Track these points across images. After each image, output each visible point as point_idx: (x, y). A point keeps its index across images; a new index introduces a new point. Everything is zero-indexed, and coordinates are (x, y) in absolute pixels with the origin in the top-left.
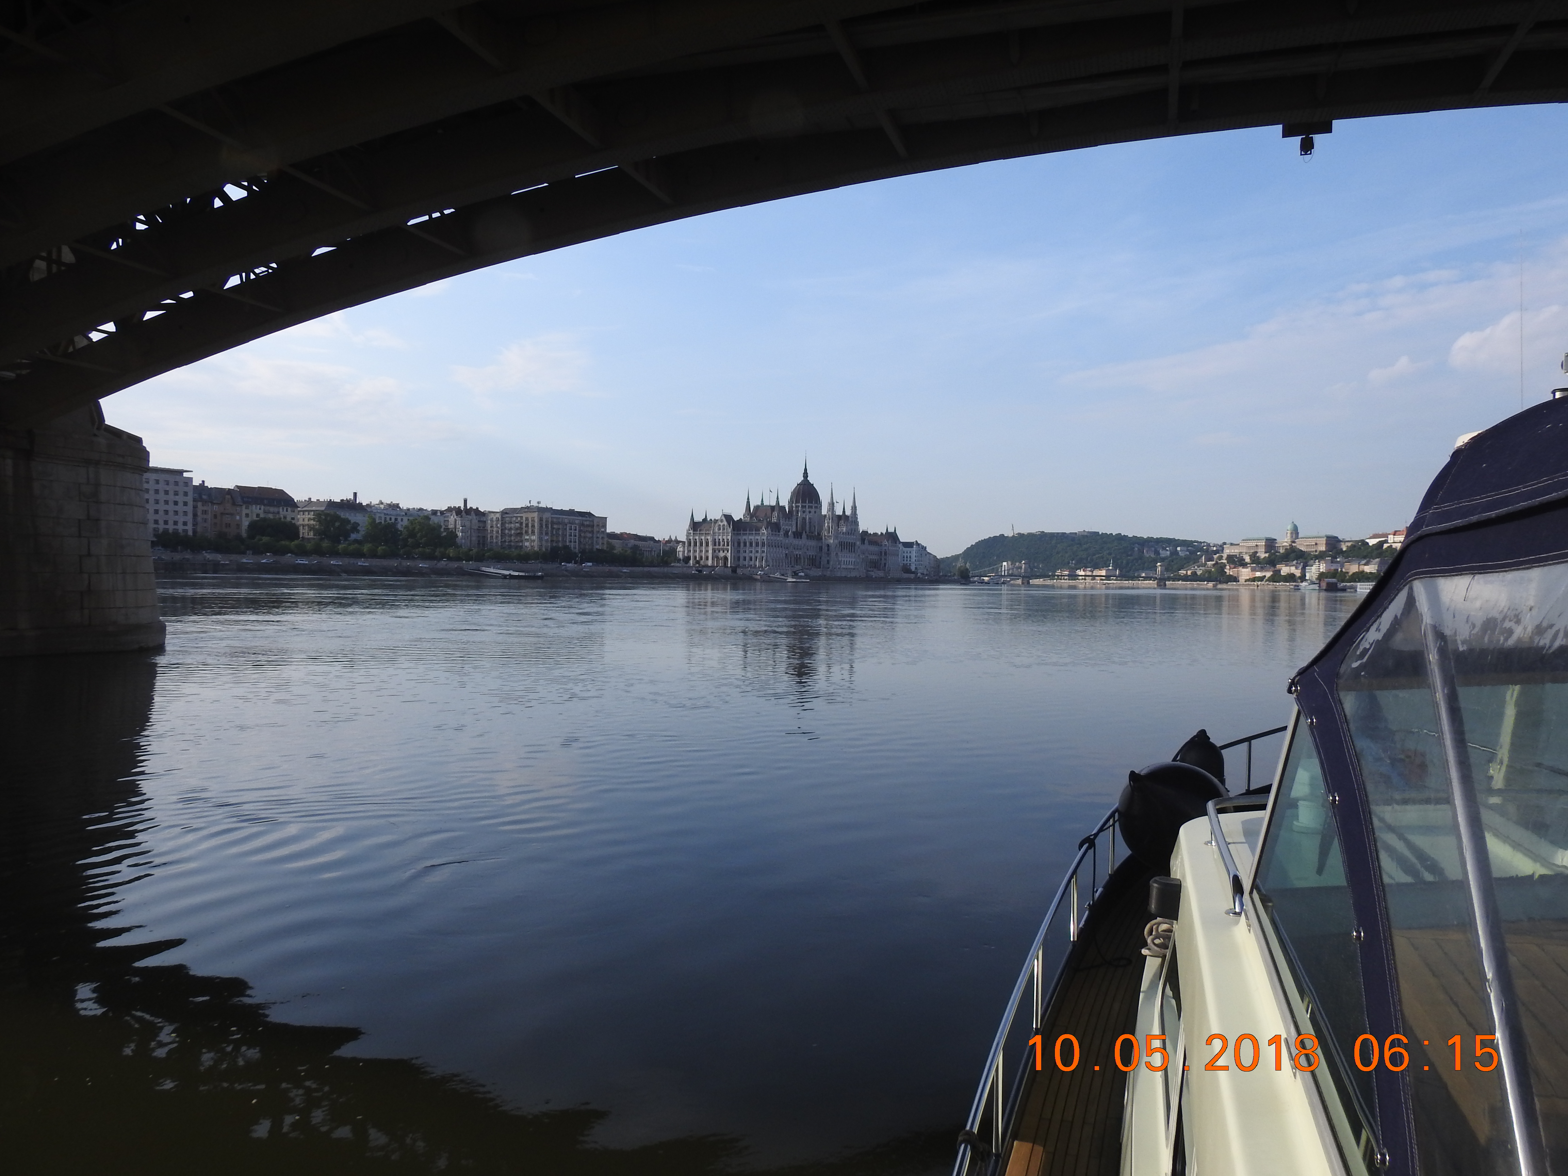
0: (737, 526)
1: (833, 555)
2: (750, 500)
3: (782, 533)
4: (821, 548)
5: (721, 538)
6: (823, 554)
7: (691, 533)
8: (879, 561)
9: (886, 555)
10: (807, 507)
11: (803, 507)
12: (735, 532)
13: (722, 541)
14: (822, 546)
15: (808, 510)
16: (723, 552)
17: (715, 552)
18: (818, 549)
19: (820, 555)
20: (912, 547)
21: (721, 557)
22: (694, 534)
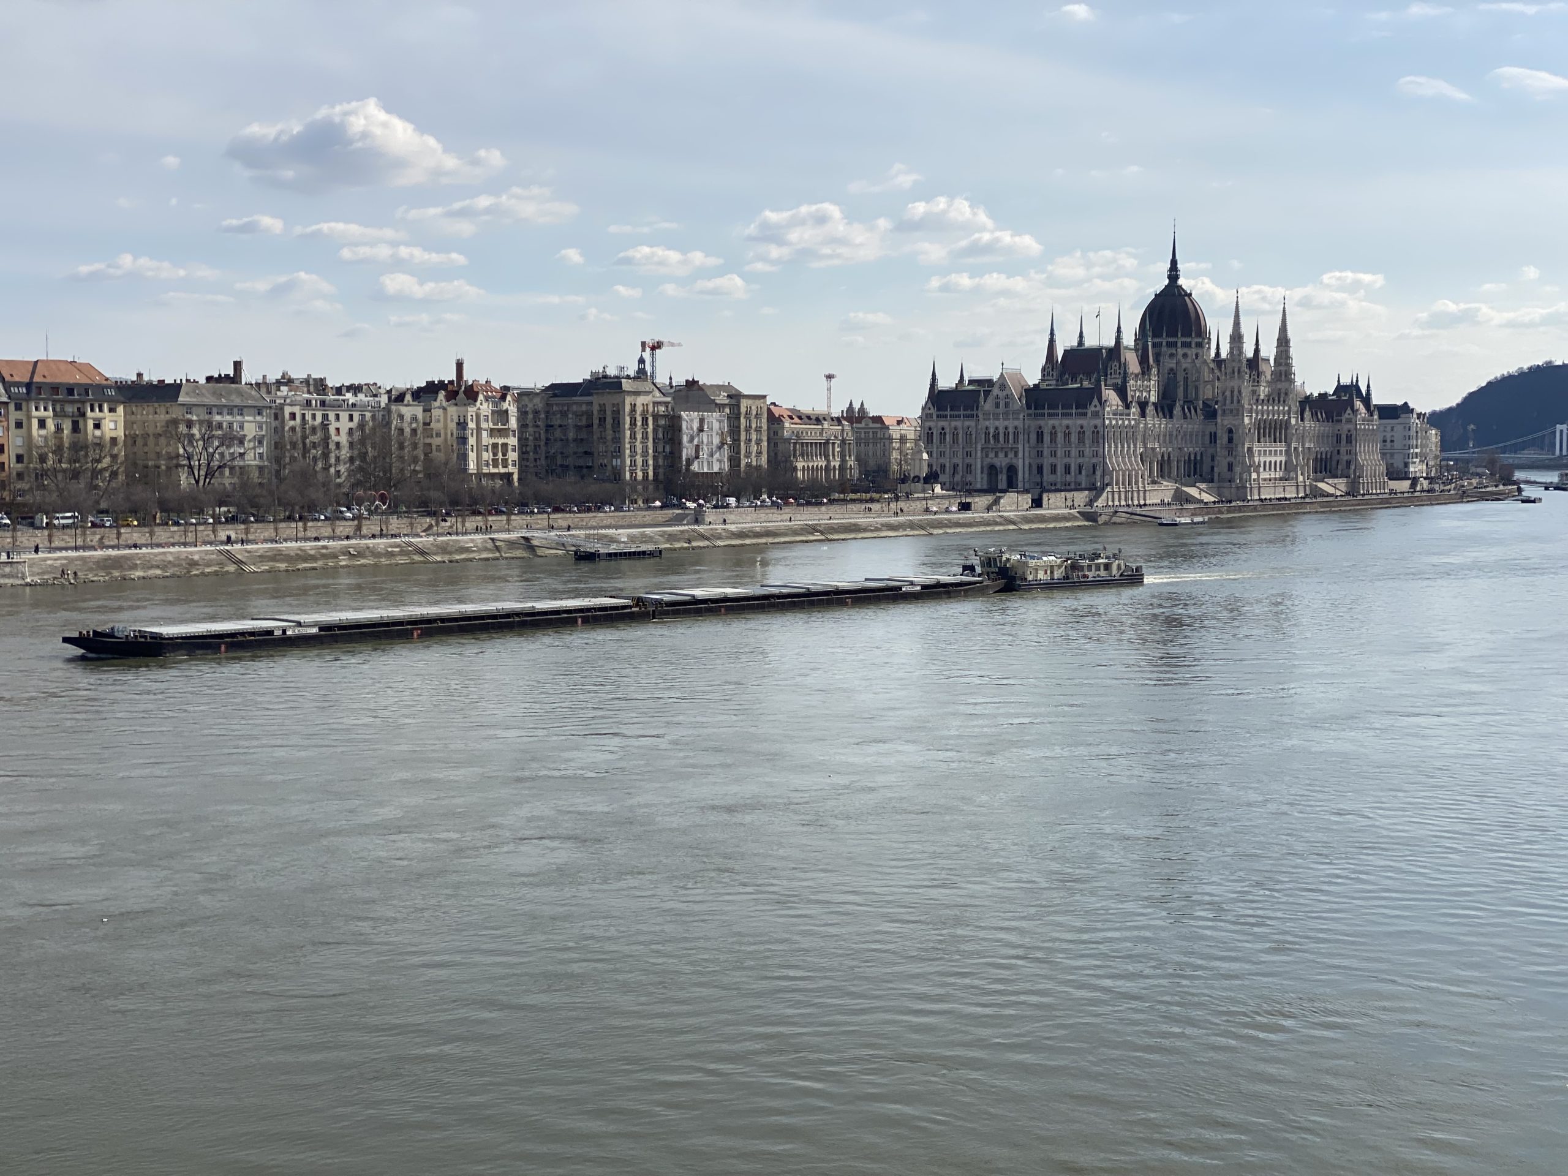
1: (1242, 450)
2: (1057, 337)
4: (1213, 437)
5: (1001, 424)
6: (1218, 450)
7: (931, 415)
8: (1335, 458)
9: (1351, 442)
10: (1179, 345)
11: (1169, 345)
12: (1030, 411)
13: (1001, 431)
14: (1215, 433)
15: (1181, 351)
16: (1006, 456)
17: (987, 456)
18: (1207, 438)
19: (1211, 451)
20: (1397, 417)
21: (1001, 468)
22: (938, 416)
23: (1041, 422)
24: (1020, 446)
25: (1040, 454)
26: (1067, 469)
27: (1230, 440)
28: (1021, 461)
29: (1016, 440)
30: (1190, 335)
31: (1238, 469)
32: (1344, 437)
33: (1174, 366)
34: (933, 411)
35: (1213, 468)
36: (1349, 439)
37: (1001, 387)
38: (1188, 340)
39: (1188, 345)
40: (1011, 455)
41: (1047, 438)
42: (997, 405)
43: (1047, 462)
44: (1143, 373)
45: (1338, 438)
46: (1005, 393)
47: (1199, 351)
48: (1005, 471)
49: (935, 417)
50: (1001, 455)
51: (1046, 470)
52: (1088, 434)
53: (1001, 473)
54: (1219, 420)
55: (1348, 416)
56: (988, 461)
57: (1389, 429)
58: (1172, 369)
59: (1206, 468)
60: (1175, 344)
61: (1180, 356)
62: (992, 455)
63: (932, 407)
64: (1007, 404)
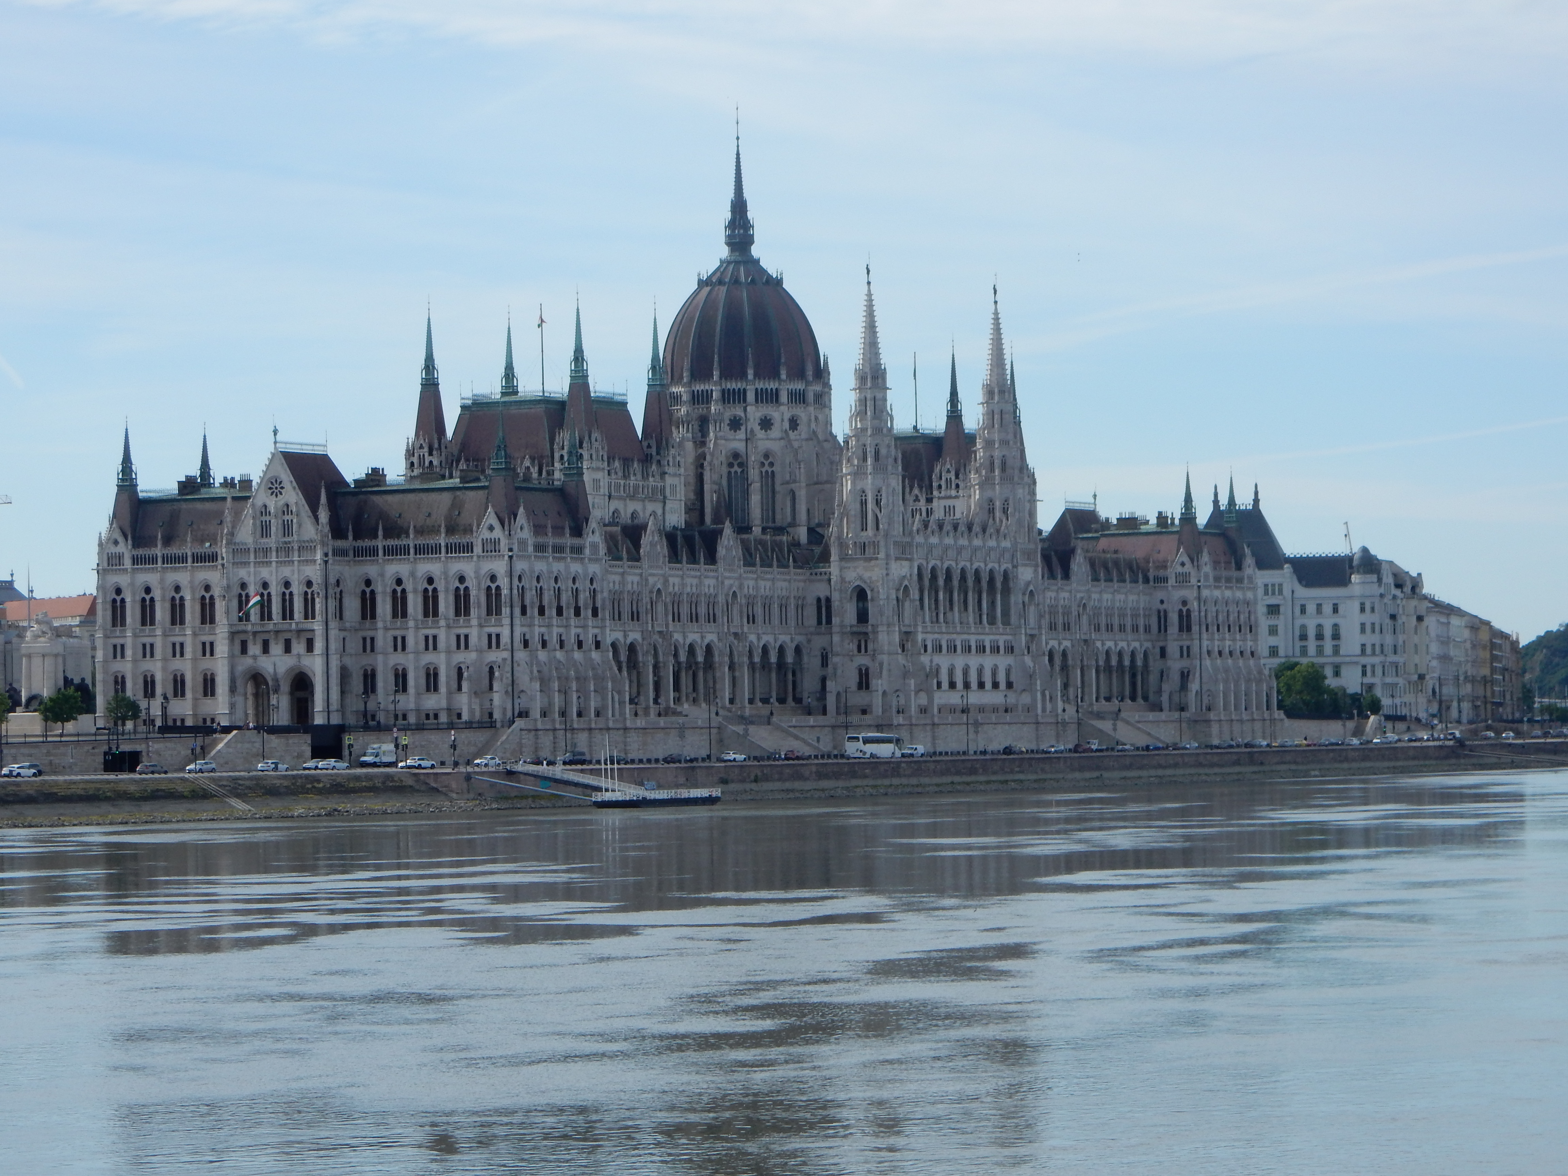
0: (359, 512)
1: (889, 640)
3: (597, 535)
4: (823, 611)
5: (273, 574)
6: (836, 638)
7: (120, 557)
9: (1189, 629)
10: (751, 396)
11: (728, 397)
12: (340, 543)
13: (275, 590)
14: (828, 600)
15: (754, 413)
16: (288, 649)
17: (244, 650)
18: (811, 612)
19: (819, 642)
20: (1344, 582)
21: (276, 680)
22: (135, 560)
23: (371, 570)
24: (317, 626)
25: (369, 645)
26: (432, 680)
27: (863, 617)
28: (320, 662)
29: (310, 612)
30: (775, 375)
31: (879, 684)
32: (1174, 618)
33: (740, 446)
34: (124, 549)
35: (824, 680)
36: (1185, 623)
37: (274, 486)
38: (772, 385)
39: (772, 397)
40: (299, 647)
41: (384, 607)
42: (265, 530)
43: (385, 665)
44: (646, 460)
45: (1162, 618)
46: (282, 500)
47: (800, 411)
48: (285, 687)
49: (127, 563)
50: (276, 649)
51: (384, 682)
52: (477, 596)
53: (276, 690)
54: (834, 569)
55: (1180, 569)
56: (245, 663)
57: (1327, 609)
58: (736, 455)
59: (809, 684)
60: (739, 397)
61: (753, 424)
62: (254, 649)
63: (121, 539)
64: (287, 528)
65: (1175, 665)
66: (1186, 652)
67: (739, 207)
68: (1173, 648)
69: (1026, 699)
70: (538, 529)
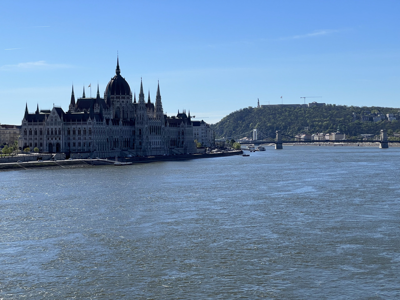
0: (67, 118)
1: (144, 137)
3: (105, 121)
4: (134, 132)
5: (54, 127)
6: (136, 137)
7: (26, 124)
8: (178, 140)
9: (183, 134)
10: (121, 98)
11: (117, 98)
12: (64, 122)
13: (54, 130)
14: (135, 131)
15: (121, 100)
16: (56, 139)
17: (48, 139)
18: (132, 132)
19: (133, 137)
20: (199, 125)
21: (54, 144)
22: (28, 124)
23: (69, 126)
24: (61, 136)
25: (69, 139)
26: (80, 144)
27: (140, 133)
28: (61, 141)
29: (60, 133)
30: (125, 94)
31: (143, 144)
32: (181, 132)
33: (119, 105)
35: (134, 144)
36: (183, 133)
37: (54, 113)
39: (124, 98)
40: (58, 139)
41: (72, 133)
42: (52, 120)
43: (72, 142)
44: (108, 108)
45: (179, 132)
46: (55, 115)
47: (128, 100)
48: (55, 145)
49: (27, 124)
50: (54, 139)
51: (71, 145)
52: (87, 131)
53: (54, 146)
54: (136, 125)
55: (182, 125)
56: (48, 141)
57: (197, 130)
58: (118, 107)
59: (131, 144)
60: (119, 98)
61: (121, 102)
62: (50, 139)
63: (26, 121)
64: (56, 120)
65: (181, 140)
66: (183, 138)
67: (118, 67)
68: (181, 137)
69: (163, 146)
70: (97, 121)
